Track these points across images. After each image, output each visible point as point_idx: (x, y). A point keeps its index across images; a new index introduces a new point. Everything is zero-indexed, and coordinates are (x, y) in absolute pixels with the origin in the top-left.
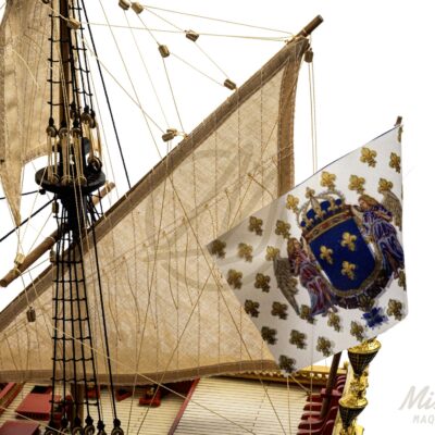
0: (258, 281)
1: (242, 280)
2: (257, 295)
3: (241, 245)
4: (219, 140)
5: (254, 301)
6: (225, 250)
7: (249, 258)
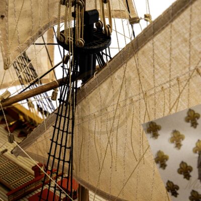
0: (181, 168)
1: (167, 163)
2: (179, 180)
3: (175, 132)
4: (173, 32)
5: (175, 183)
6: (159, 132)
7: (178, 145)
